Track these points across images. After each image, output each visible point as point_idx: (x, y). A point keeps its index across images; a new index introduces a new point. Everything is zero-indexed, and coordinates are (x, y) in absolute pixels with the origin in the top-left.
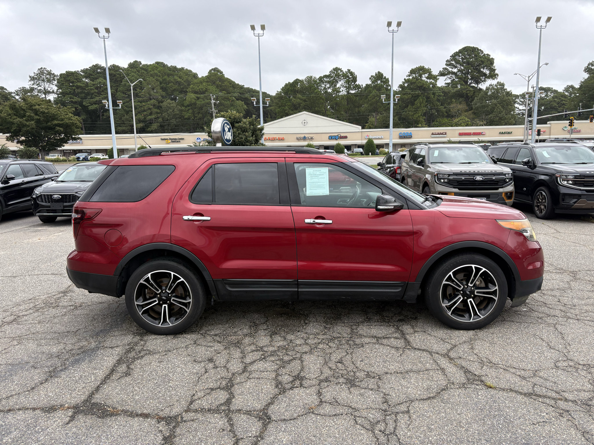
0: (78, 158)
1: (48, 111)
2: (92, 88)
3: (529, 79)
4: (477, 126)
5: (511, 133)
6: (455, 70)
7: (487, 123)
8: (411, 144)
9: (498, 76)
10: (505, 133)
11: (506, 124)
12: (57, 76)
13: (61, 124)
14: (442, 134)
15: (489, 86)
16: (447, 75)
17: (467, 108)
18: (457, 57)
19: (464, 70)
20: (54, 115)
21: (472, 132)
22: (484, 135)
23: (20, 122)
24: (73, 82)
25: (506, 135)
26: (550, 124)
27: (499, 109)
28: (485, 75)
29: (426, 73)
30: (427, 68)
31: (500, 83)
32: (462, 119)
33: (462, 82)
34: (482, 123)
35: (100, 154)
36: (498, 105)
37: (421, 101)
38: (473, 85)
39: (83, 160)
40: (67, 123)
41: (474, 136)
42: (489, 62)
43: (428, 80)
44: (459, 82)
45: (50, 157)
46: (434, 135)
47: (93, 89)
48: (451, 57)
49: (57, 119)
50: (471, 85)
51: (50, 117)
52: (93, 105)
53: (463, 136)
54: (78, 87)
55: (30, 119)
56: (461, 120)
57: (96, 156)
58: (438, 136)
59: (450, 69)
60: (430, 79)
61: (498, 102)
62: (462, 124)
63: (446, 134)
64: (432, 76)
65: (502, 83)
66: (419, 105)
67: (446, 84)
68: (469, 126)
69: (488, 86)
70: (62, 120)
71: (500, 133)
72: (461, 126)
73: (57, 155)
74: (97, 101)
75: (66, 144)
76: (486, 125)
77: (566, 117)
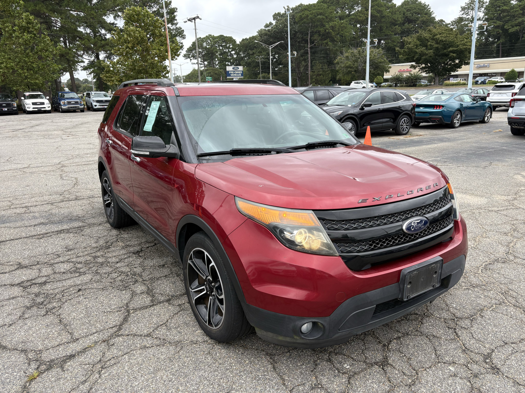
0: (477, 81)
1: (446, 39)
2: (517, 9)
12: (486, 2)
13: (455, 50)
20: (451, 42)
23: (422, 51)
24: (499, 7)
35: (499, 77)
39: (481, 84)
40: (461, 49)
45: (453, 81)
47: (518, 11)
49: (452, 46)
51: (447, 44)
52: (514, 27)
54: (503, 11)
55: (431, 47)
57: (493, 80)
70: (458, 46)
73: (460, 79)
74: (519, 23)
75: (460, 68)
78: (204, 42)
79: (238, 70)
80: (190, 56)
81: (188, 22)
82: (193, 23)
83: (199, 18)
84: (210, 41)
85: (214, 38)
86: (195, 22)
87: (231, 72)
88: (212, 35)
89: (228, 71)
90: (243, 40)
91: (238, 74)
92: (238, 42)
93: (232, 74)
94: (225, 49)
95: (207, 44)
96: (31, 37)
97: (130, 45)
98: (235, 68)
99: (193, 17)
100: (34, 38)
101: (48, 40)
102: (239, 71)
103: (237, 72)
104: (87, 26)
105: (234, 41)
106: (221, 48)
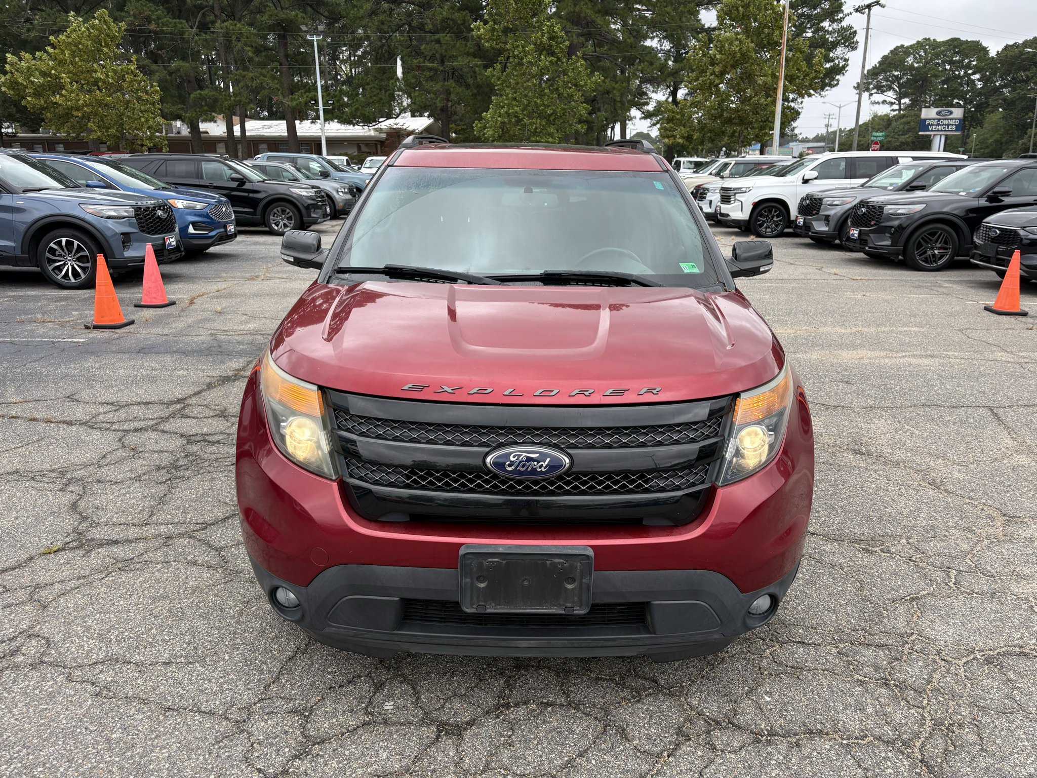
78: (909, 56)
79: (951, 117)
80: (871, 86)
81: (854, 14)
82: (865, 16)
83: (879, 4)
84: (925, 52)
85: (934, 44)
86: (869, 15)
87: (931, 122)
88: (932, 39)
89: (925, 120)
90: (1007, 48)
91: (948, 125)
92: (993, 53)
93: (932, 125)
94: (957, 71)
95: (915, 58)
96: (551, 62)
97: (717, 69)
98: (943, 113)
99: (867, 3)
100: (556, 62)
101: (582, 65)
102: (951, 119)
103: (946, 122)
104: (665, 38)
105: (985, 51)
106: (948, 67)
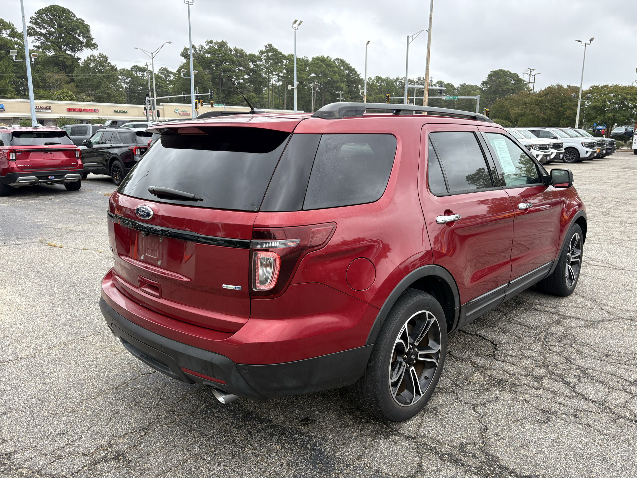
3: (152, 56)
4: (84, 101)
5: (127, 112)
6: (44, 31)
7: (95, 99)
8: (4, 119)
9: (97, 46)
10: (120, 112)
11: (116, 102)
14: (46, 108)
15: (91, 56)
16: (33, 35)
17: (67, 79)
18: (44, 15)
19: (55, 32)
21: (83, 108)
22: (97, 113)
25: (121, 114)
26: (162, 105)
27: (107, 84)
28: (82, 43)
29: (8, 29)
30: (8, 22)
31: (103, 55)
32: (65, 92)
33: (56, 47)
34: (89, 99)
36: (105, 79)
37: (7, 64)
38: (69, 53)
41: (86, 113)
42: (85, 28)
43: (12, 38)
44: (52, 46)
46: (39, 109)
48: (36, 13)
50: (67, 52)
53: (73, 113)
56: (62, 92)
58: (40, 110)
59: (38, 30)
60: (14, 37)
61: (104, 76)
62: (65, 98)
63: (50, 108)
64: (17, 34)
65: (105, 55)
66: (4, 69)
67: (34, 46)
68: (74, 101)
69: (89, 57)
71: (115, 111)
72: (64, 100)
76: (94, 101)
77: (184, 99)
